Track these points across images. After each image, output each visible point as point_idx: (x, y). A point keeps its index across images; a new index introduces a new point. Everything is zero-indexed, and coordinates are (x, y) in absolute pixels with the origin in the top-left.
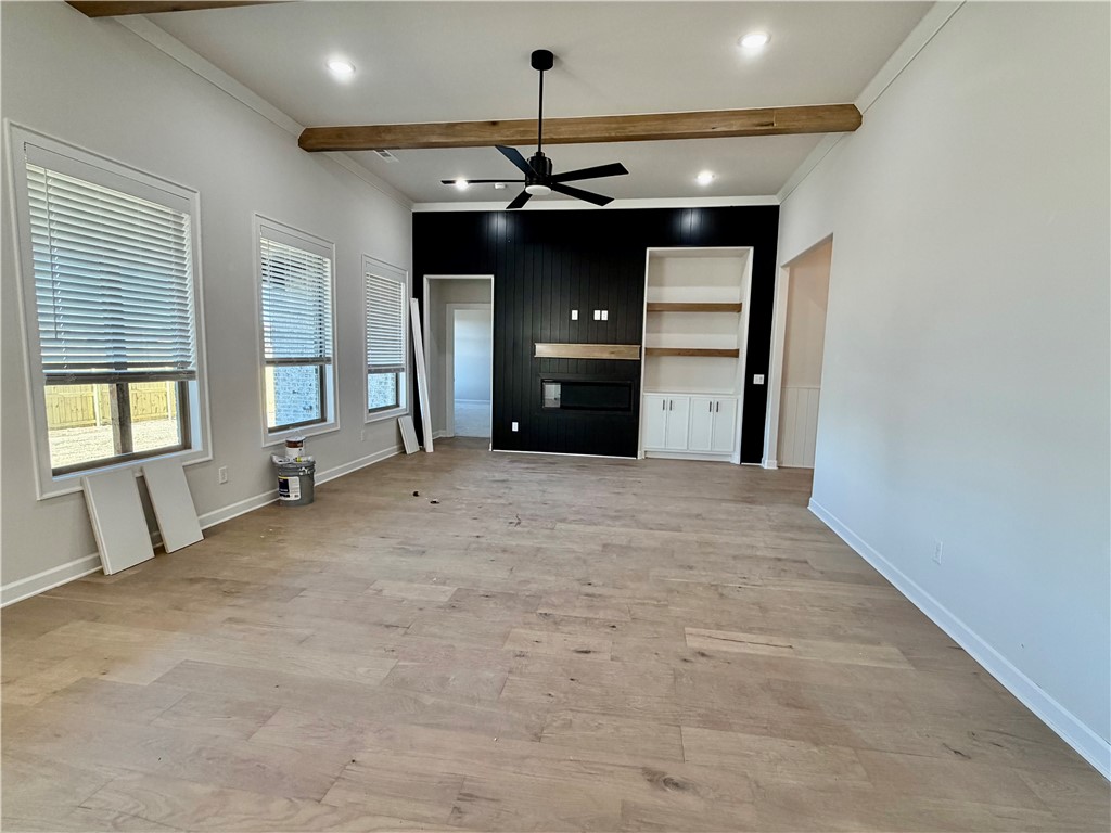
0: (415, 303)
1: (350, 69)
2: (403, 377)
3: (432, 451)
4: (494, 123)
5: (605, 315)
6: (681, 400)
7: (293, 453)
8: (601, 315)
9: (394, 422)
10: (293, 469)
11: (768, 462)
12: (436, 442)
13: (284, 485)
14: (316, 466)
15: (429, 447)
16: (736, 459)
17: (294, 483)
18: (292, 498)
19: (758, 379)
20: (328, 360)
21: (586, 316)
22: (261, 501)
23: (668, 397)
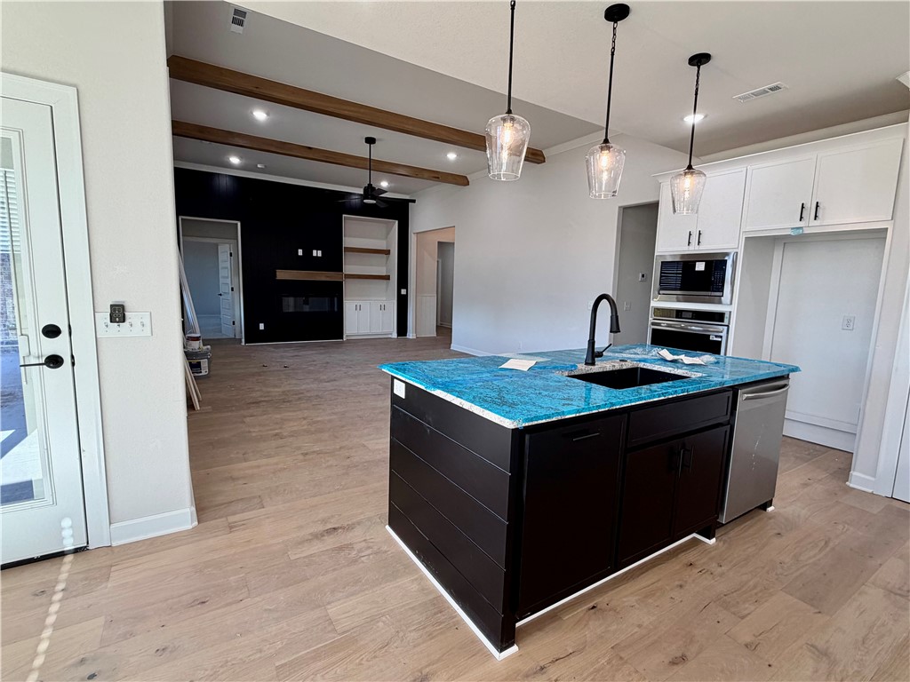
1: (265, 115)
4: (310, 148)
5: (320, 254)
6: (365, 304)
8: (317, 253)
10: (204, 354)
11: (411, 335)
13: (198, 365)
16: (395, 335)
17: (204, 364)
18: (203, 373)
19: (403, 292)
21: (308, 253)
23: (358, 303)
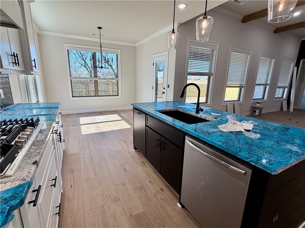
0: (296, 68)
2: (286, 90)
3: (292, 111)
7: (258, 105)
9: (281, 102)
10: (258, 108)
12: (294, 109)
13: (255, 111)
14: (263, 109)
15: (291, 110)
17: (257, 111)
18: (256, 114)
20: (268, 85)
22: (249, 114)
